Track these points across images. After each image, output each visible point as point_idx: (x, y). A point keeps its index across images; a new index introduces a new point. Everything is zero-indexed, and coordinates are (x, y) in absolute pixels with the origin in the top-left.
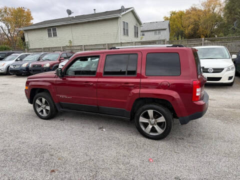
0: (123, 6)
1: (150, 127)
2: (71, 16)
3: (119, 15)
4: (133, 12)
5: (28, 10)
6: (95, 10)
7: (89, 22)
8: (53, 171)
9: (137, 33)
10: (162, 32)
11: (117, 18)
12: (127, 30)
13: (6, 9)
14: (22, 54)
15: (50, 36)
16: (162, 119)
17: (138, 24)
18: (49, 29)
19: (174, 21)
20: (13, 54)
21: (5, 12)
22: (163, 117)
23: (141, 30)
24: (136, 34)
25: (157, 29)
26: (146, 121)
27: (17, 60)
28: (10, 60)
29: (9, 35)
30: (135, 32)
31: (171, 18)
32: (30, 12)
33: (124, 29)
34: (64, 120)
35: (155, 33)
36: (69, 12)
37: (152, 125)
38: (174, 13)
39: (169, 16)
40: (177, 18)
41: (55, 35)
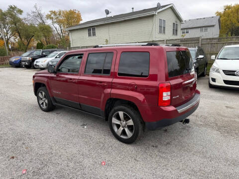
0: (159, 4)
1: (121, 129)
2: (109, 16)
3: (154, 13)
4: (172, 9)
5: (79, 12)
6: (133, 8)
7: (125, 21)
8: (13, 158)
9: (176, 30)
10: (209, 29)
11: (153, 16)
12: (164, 28)
13: (60, 12)
14: (62, 52)
15: (90, 35)
16: (131, 122)
17: (178, 21)
18: (89, 29)
19: (229, 16)
20: (55, 52)
21: (60, 14)
22: (131, 120)
23: (182, 27)
24: (175, 32)
25: (204, 25)
26: (118, 122)
27: (56, 57)
28: (52, 57)
29: (61, 35)
30: (174, 30)
31: (224, 13)
32: (80, 14)
33: (160, 27)
34: (59, 113)
35: (201, 31)
36: (107, 12)
37: (123, 127)
38: (228, 8)
39: (222, 11)
40: (232, 12)
41: (94, 34)
